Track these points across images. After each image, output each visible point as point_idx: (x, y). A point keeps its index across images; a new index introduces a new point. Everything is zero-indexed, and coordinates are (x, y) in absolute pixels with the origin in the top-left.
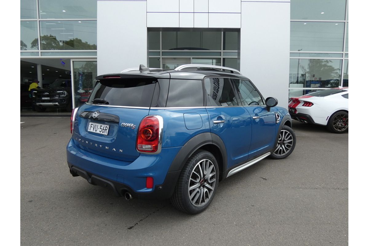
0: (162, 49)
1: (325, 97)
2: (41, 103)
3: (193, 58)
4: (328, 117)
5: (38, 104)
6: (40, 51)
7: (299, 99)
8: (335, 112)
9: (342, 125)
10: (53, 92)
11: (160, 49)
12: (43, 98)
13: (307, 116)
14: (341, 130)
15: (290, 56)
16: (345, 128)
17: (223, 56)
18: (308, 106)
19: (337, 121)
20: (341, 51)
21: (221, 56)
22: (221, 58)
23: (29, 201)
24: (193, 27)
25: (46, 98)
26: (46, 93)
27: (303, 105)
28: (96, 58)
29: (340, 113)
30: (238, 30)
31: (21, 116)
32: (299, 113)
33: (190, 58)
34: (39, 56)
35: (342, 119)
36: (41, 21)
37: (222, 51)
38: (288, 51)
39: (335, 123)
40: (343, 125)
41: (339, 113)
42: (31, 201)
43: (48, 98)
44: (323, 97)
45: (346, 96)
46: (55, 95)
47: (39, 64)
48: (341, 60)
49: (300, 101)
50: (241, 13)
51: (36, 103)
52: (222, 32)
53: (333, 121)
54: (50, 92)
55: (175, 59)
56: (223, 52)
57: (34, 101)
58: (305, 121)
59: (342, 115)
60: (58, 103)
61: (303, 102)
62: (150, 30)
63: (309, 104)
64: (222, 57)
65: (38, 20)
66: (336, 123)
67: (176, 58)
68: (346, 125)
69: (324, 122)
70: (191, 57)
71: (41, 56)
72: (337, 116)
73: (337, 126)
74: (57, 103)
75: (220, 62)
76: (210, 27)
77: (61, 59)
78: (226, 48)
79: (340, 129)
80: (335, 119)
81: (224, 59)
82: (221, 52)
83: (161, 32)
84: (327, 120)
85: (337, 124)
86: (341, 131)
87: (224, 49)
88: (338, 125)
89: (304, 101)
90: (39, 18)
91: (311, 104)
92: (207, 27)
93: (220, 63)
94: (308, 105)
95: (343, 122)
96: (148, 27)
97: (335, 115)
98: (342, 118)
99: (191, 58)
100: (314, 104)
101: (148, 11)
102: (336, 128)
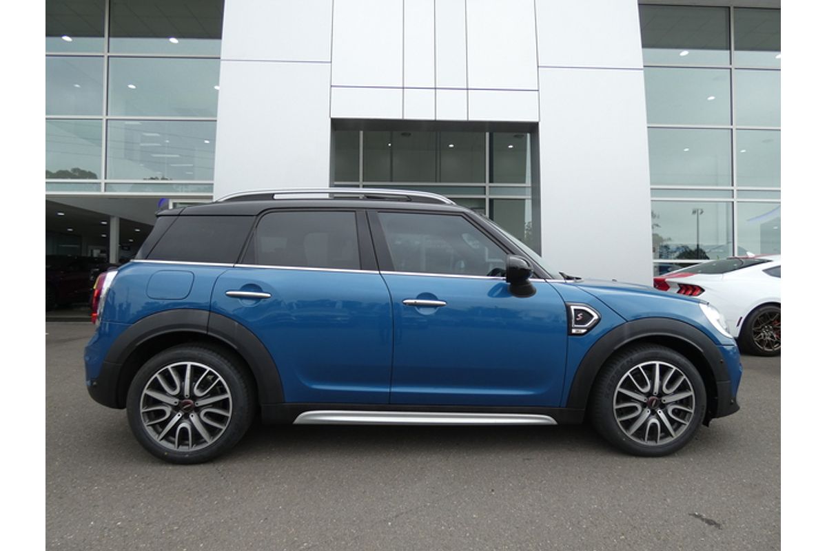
0: (364, 181)
1: (725, 274)
4: (741, 318)
6: (103, 181)
7: (667, 280)
8: (754, 307)
9: (772, 337)
11: (358, 181)
14: (771, 348)
17: (490, 194)
18: (691, 295)
19: (760, 327)
20: (729, 185)
21: (485, 194)
22: (484, 199)
24: (433, 118)
27: (678, 294)
29: (767, 309)
30: (533, 128)
31: (47, 320)
34: (99, 190)
35: (770, 323)
36: (110, 119)
37: (487, 184)
39: (757, 333)
40: (775, 336)
41: (764, 310)
44: (721, 275)
45: (775, 272)
47: (113, 217)
49: (669, 285)
50: (538, 91)
53: (753, 329)
56: (490, 187)
61: (677, 285)
62: (337, 125)
63: (692, 290)
64: (487, 197)
65: (104, 117)
66: (760, 333)
71: (105, 191)
72: (760, 317)
73: (762, 340)
75: (485, 208)
76: (471, 119)
78: (495, 180)
80: (757, 323)
81: (491, 201)
82: (485, 187)
83: (361, 132)
84: (738, 325)
85: (762, 334)
86: (771, 350)
87: (491, 181)
88: (764, 336)
89: (680, 285)
90: (107, 115)
91: (699, 291)
92: (463, 118)
93: (483, 210)
94: (690, 292)
95: (774, 329)
96: (333, 116)
97: (756, 316)
98: (772, 322)
100: (706, 290)
101: (333, 84)
102: (761, 342)
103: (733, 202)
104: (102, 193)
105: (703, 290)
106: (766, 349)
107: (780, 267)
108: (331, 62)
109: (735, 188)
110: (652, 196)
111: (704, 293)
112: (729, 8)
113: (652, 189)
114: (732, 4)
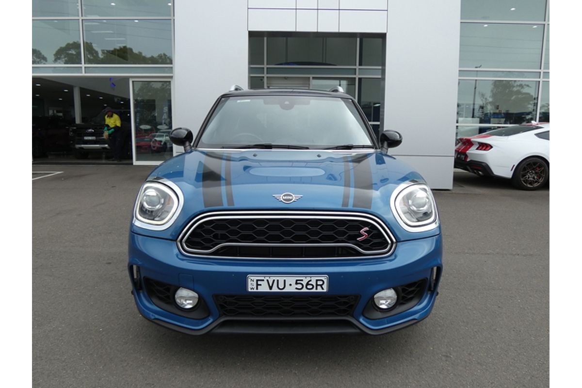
0: (267, 64)
1: (510, 136)
2: (83, 146)
3: (314, 78)
4: (514, 166)
5: (78, 146)
6: (83, 65)
7: (472, 140)
8: (522, 159)
9: (534, 178)
10: (100, 129)
11: (263, 64)
12: (86, 138)
13: (483, 164)
14: (532, 185)
15: (459, 76)
16: (539, 182)
17: (359, 74)
18: (484, 150)
19: (526, 172)
20: (538, 69)
21: (355, 74)
22: (355, 78)
23: (106, 263)
24: (316, 31)
25: (90, 138)
26: (90, 130)
27: (477, 149)
28: (171, 77)
29: (531, 160)
30: (383, 36)
32: (471, 161)
33: (309, 78)
35: (534, 169)
36: (84, 19)
37: (357, 67)
38: (456, 68)
39: (524, 176)
40: (536, 177)
41: (530, 161)
42: (110, 263)
43: (93, 138)
44: (506, 137)
45: (541, 136)
47: (75, 86)
48: (538, 83)
49: (473, 143)
50: (387, 10)
51: (74, 146)
52: (358, 39)
53: (522, 173)
54: (95, 128)
55: (286, 78)
56: (359, 69)
57: (72, 142)
58: (480, 173)
59: (535, 164)
60: (109, 145)
61: (477, 144)
62: (252, 34)
63: (486, 147)
64: (357, 76)
65: (80, 18)
66: (526, 175)
67: (288, 77)
68: (539, 178)
69: (508, 174)
70: (311, 76)
71: (85, 73)
72: (527, 165)
73: (527, 180)
74: (106, 145)
75: (355, 85)
76: (341, 31)
77: (110, 78)
78: (363, 63)
79: (530, 184)
80: (525, 169)
81: (360, 79)
82: (356, 69)
83: (266, 38)
84: (512, 170)
85: (527, 176)
87: (360, 64)
88: (529, 178)
89: (479, 143)
90: (82, 16)
91: (489, 147)
92: (337, 31)
94: (484, 148)
95: (536, 173)
96: (250, 30)
97: (524, 164)
98: (534, 168)
99: (311, 78)
100: (494, 147)
101: (249, 7)
102: (526, 182)
104: (83, 74)
105: (492, 147)
106: (529, 186)
107: (549, 131)
109: (542, 70)
111: (492, 149)
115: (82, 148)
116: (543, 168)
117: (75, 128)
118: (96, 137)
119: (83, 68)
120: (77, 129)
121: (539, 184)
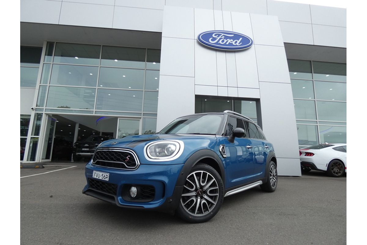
1: (320, 149)
2: (81, 153)
4: (327, 164)
5: (78, 154)
6: (94, 110)
7: (301, 151)
8: (331, 160)
9: (337, 171)
10: (92, 144)
12: (83, 149)
13: (310, 163)
18: (310, 156)
19: (333, 167)
24: (227, 96)
25: (86, 149)
26: (86, 145)
27: (305, 155)
30: (259, 100)
35: (337, 166)
36: (99, 89)
39: (333, 169)
40: (338, 170)
41: (334, 161)
44: (318, 150)
46: (94, 147)
47: (77, 123)
49: (302, 153)
50: (259, 89)
53: (331, 168)
54: (90, 144)
58: (310, 168)
59: (337, 163)
61: (305, 153)
63: (311, 154)
65: (97, 88)
68: (340, 170)
69: (325, 168)
71: (95, 114)
76: (239, 97)
79: (337, 174)
80: (332, 166)
84: (326, 166)
88: (335, 170)
92: (237, 96)
94: (309, 155)
95: (338, 168)
96: (196, 94)
97: (332, 163)
101: (195, 84)
102: (334, 172)
103: (317, 126)
104: (94, 114)
105: (314, 154)
106: (336, 175)
108: (194, 77)
109: (318, 120)
110: (297, 123)
111: (314, 156)
112: (311, 61)
113: (296, 120)
114: (312, 60)
115: (80, 155)
116: (341, 165)
117: (77, 144)
118: (89, 149)
119: (94, 112)
120: (79, 144)
121: (341, 174)
